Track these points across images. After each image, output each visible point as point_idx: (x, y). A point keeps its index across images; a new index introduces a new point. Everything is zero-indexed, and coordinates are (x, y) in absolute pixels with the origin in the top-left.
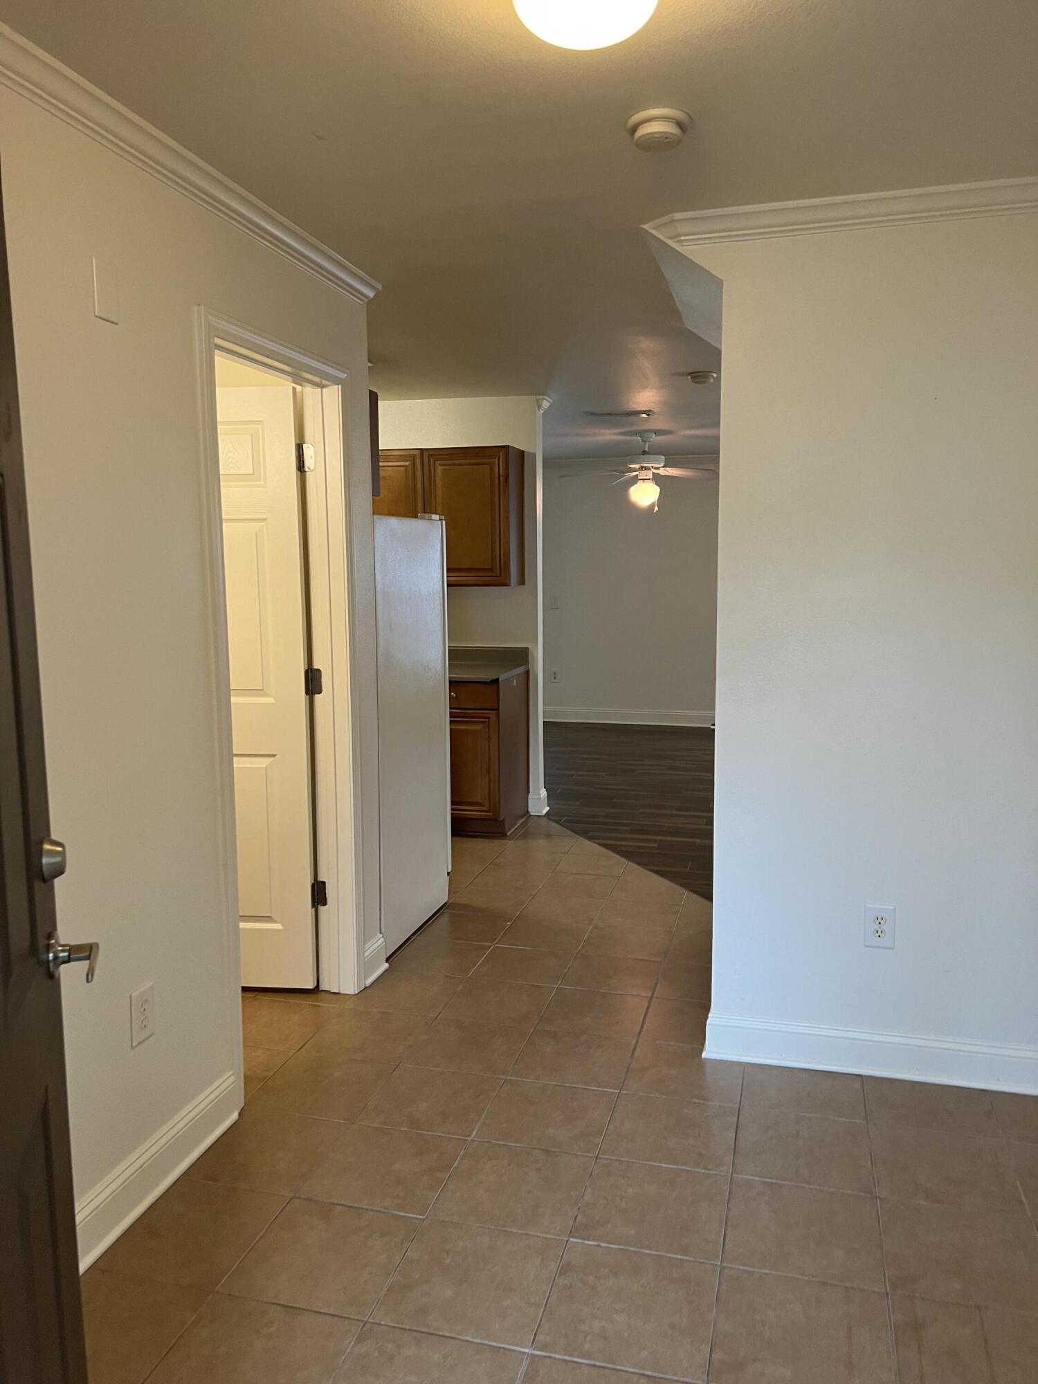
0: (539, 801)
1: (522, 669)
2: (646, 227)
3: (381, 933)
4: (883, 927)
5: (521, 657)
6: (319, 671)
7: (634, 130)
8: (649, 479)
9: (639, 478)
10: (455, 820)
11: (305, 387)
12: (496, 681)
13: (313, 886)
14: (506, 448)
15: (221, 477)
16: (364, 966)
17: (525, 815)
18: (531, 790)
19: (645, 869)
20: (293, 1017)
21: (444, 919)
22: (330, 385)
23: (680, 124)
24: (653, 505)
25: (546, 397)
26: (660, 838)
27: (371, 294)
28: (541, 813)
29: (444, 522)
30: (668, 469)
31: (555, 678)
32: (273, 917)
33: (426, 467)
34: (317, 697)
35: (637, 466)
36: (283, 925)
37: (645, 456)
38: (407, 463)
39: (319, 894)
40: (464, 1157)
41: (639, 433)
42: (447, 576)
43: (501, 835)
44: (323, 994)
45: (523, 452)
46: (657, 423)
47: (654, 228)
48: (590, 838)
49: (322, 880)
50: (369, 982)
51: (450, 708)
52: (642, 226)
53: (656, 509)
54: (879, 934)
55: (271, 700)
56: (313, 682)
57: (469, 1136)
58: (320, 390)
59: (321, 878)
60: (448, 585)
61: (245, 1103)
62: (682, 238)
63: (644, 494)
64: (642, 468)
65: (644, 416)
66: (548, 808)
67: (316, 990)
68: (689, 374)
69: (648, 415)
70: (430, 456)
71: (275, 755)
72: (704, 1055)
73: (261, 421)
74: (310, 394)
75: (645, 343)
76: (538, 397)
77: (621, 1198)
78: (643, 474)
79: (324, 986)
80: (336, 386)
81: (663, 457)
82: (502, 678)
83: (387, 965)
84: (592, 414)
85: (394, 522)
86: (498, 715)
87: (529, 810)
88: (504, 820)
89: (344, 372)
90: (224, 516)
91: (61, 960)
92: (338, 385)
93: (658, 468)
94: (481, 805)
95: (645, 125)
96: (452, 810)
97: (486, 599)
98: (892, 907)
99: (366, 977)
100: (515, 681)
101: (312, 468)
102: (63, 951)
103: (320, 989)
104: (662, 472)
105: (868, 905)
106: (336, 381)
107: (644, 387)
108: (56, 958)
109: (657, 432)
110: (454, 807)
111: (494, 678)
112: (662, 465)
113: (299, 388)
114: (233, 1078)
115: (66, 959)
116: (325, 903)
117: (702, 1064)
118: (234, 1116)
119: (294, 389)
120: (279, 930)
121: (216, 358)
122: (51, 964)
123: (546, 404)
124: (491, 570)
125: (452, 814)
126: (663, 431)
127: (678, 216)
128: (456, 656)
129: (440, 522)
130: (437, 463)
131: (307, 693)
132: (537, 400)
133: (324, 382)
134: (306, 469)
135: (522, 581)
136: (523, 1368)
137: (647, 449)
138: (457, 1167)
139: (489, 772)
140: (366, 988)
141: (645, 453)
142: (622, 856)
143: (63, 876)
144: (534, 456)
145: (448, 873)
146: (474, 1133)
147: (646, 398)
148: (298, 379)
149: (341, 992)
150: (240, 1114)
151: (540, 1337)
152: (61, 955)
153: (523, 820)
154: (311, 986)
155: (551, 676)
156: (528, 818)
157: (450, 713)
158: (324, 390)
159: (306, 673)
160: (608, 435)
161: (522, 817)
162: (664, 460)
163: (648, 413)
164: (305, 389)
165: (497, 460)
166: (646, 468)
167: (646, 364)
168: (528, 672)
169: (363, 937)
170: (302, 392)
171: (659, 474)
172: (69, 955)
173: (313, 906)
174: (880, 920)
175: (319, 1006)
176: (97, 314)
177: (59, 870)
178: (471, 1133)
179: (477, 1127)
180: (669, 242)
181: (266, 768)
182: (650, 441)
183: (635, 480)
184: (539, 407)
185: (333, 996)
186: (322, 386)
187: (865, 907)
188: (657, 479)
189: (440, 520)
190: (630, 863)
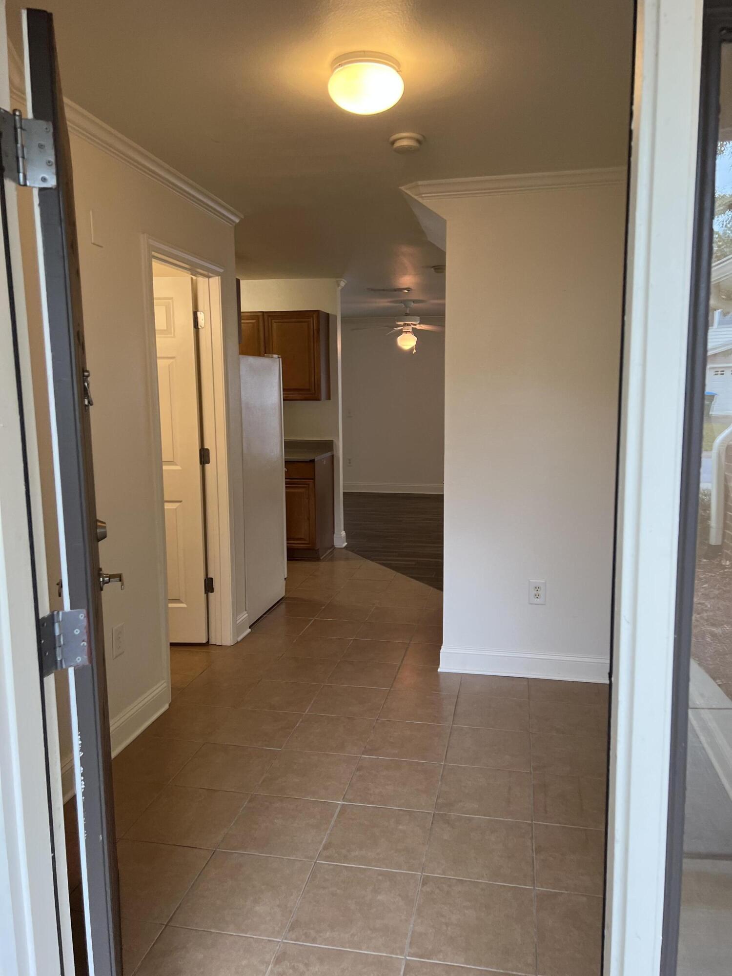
0: (340, 539)
1: (329, 454)
2: (402, 188)
3: (246, 610)
4: (539, 592)
5: (328, 446)
6: (208, 450)
7: (393, 143)
8: (409, 332)
9: (404, 331)
10: (289, 550)
11: (199, 277)
12: (313, 461)
13: (205, 580)
14: (317, 312)
15: (156, 332)
16: (237, 629)
17: (331, 548)
18: (335, 532)
19: (408, 576)
20: (197, 658)
21: (283, 607)
22: (214, 276)
23: (418, 141)
24: (412, 349)
25: (343, 280)
26: (416, 559)
27: (237, 221)
28: (342, 546)
29: (281, 359)
30: (421, 325)
31: (350, 463)
32: (181, 600)
33: (266, 323)
34: (207, 465)
35: (402, 323)
36: (186, 604)
37: (408, 317)
38: (254, 321)
39: (209, 585)
40: (302, 722)
41: (402, 302)
42: (283, 394)
43: (317, 559)
44: (211, 646)
45: (328, 314)
46: (414, 296)
47: (407, 189)
48: (372, 560)
49: (210, 577)
50: (239, 639)
51: (286, 479)
52: (400, 188)
53: (415, 351)
54: (537, 596)
55: (178, 468)
56: (204, 456)
57: (304, 712)
58: (207, 279)
59: (210, 576)
60: (284, 400)
61: (172, 701)
62: (423, 195)
63: (407, 342)
64: (405, 325)
65: (406, 291)
66: (346, 543)
67: (207, 644)
68: (433, 267)
69: (408, 291)
70: (269, 316)
71: (181, 501)
72: (439, 670)
73: (172, 298)
74: (202, 282)
75: (405, 249)
76: (338, 279)
77: (391, 737)
78: (406, 329)
79: (212, 641)
80: (217, 277)
81: (418, 318)
82: (317, 458)
83: (250, 630)
84: (372, 290)
85: (251, 360)
86: (314, 483)
87: (335, 544)
88: (318, 549)
89: (222, 269)
90: (158, 356)
91: (105, 582)
92: (218, 276)
93: (415, 325)
94: (305, 540)
95: (400, 140)
96: (287, 543)
97: (307, 409)
98: (544, 581)
99: (238, 636)
100: (325, 461)
101: (203, 326)
102: (106, 577)
103: (210, 643)
104: (418, 327)
105: (531, 581)
106: (217, 274)
107: (405, 274)
108: (103, 580)
109: (414, 301)
110: (289, 542)
111: (311, 458)
112: (418, 323)
113: (194, 278)
114: (165, 685)
115: (108, 581)
116: (212, 591)
117: (438, 675)
118: (167, 706)
119: (192, 278)
120: (184, 608)
121: (153, 263)
122: (101, 583)
123: (342, 284)
124: (309, 390)
125: (287, 546)
126: (419, 300)
127: (420, 183)
128: (289, 446)
129: (278, 359)
130: (273, 321)
131: (201, 463)
132: (337, 281)
133: (211, 275)
134: (200, 327)
135: (329, 397)
136: (338, 810)
137: (408, 312)
138: (298, 726)
139: (309, 519)
140: (238, 642)
141: (407, 315)
142: (393, 569)
143: (105, 539)
144: (335, 317)
145: (285, 579)
146: (307, 711)
147: (407, 280)
148: (194, 273)
149: (223, 645)
150: (170, 706)
151: (347, 797)
152: (106, 579)
153: (331, 550)
154: (204, 641)
155: (348, 462)
156: (333, 550)
157: (286, 481)
158: (210, 279)
159: (200, 450)
160: (383, 303)
161: (330, 548)
162: (419, 320)
163: (408, 289)
164: (198, 278)
165: (312, 319)
166: (408, 325)
167: (406, 261)
168: (333, 456)
169: (236, 612)
170: (196, 280)
171: (416, 328)
172: (109, 579)
173: (205, 593)
174: (537, 588)
175: (209, 652)
176: (93, 242)
177: (104, 536)
178: (306, 710)
179: (309, 708)
180: (416, 197)
181: (176, 509)
182: (409, 307)
183: (400, 333)
184: (339, 285)
185: (218, 647)
186: (209, 277)
187: (529, 581)
188: (415, 332)
189: (278, 358)
190: (398, 574)
